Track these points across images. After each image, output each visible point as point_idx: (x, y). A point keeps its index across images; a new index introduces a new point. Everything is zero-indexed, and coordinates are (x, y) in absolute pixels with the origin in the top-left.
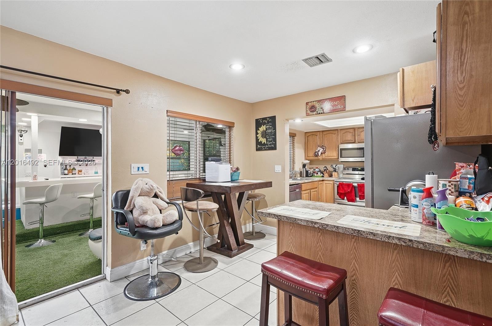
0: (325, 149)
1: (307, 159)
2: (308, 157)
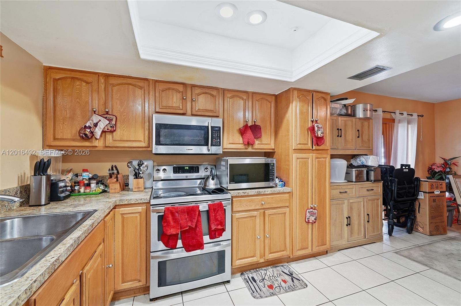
0: (114, 122)
1: (50, 147)
2: (55, 139)
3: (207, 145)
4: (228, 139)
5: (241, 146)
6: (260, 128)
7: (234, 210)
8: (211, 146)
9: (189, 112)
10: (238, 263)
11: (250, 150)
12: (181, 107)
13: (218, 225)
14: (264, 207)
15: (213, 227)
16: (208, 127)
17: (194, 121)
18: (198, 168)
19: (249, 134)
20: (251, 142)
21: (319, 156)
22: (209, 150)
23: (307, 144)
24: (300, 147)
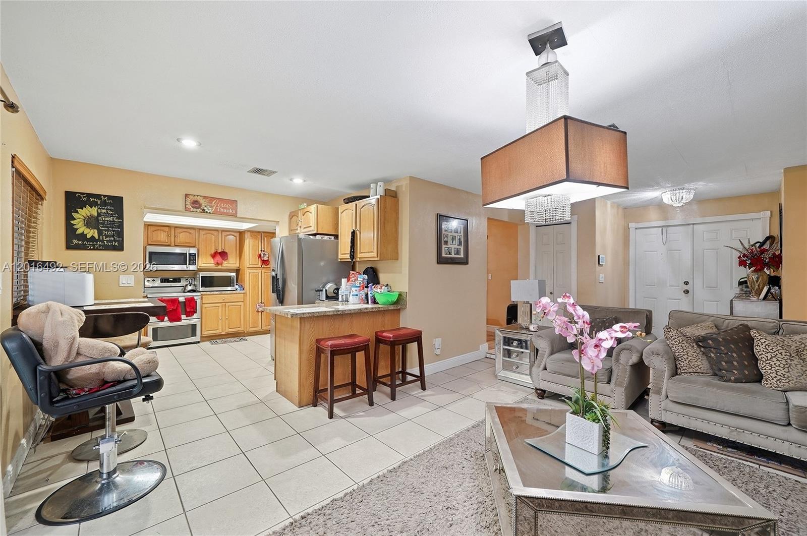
3: (186, 265)
4: (202, 260)
5: (214, 265)
6: (227, 254)
7: (203, 302)
8: (189, 265)
9: (173, 244)
10: (206, 333)
11: (220, 267)
12: (167, 241)
13: (191, 309)
14: (225, 301)
15: (188, 310)
16: (186, 253)
17: (178, 250)
18: (180, 279)
19: (218, 258)
20: (219, 262)
21: (266, 272)
22: (187, 268)
23: (258, 264)
24: (251, 266)
